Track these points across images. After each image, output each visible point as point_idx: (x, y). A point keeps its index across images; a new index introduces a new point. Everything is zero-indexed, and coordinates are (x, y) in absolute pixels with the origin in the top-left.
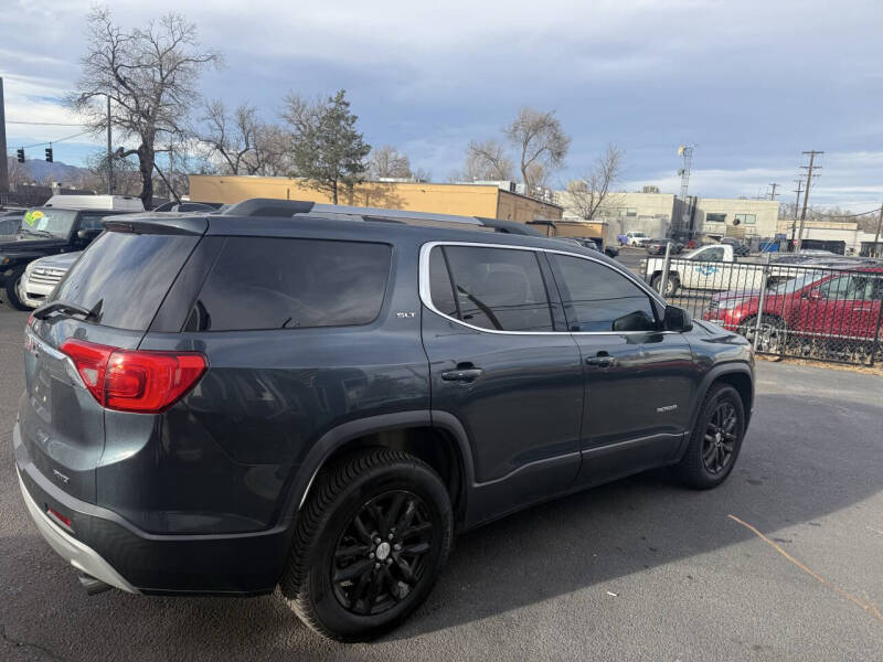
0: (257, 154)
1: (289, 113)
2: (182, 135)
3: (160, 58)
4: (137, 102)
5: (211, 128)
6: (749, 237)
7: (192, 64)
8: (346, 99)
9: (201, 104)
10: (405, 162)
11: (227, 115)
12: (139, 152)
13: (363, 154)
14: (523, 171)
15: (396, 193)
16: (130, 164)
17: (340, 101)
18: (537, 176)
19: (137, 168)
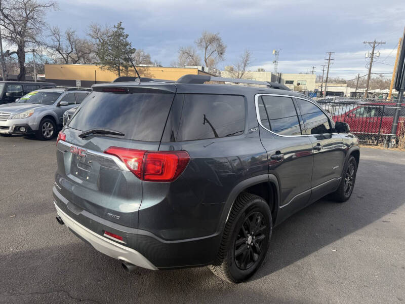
0: (77, 54)
1: (92, 33)
2: (39, 43)
3: (25, 5)
4: (14, 27)
5: (53, 40)
6: (303, 91)
7: (42, 8)
8: (122, 26)
9: (47, 28)
10: (148, 57)
11: (61, 34)
12: (17, 53)
13: (132, 53)
14: (206, 61)
15: (149, 72)
16: (13, 59)
17: (120, 27)
18: (212, 64)
19: (17, 61)
